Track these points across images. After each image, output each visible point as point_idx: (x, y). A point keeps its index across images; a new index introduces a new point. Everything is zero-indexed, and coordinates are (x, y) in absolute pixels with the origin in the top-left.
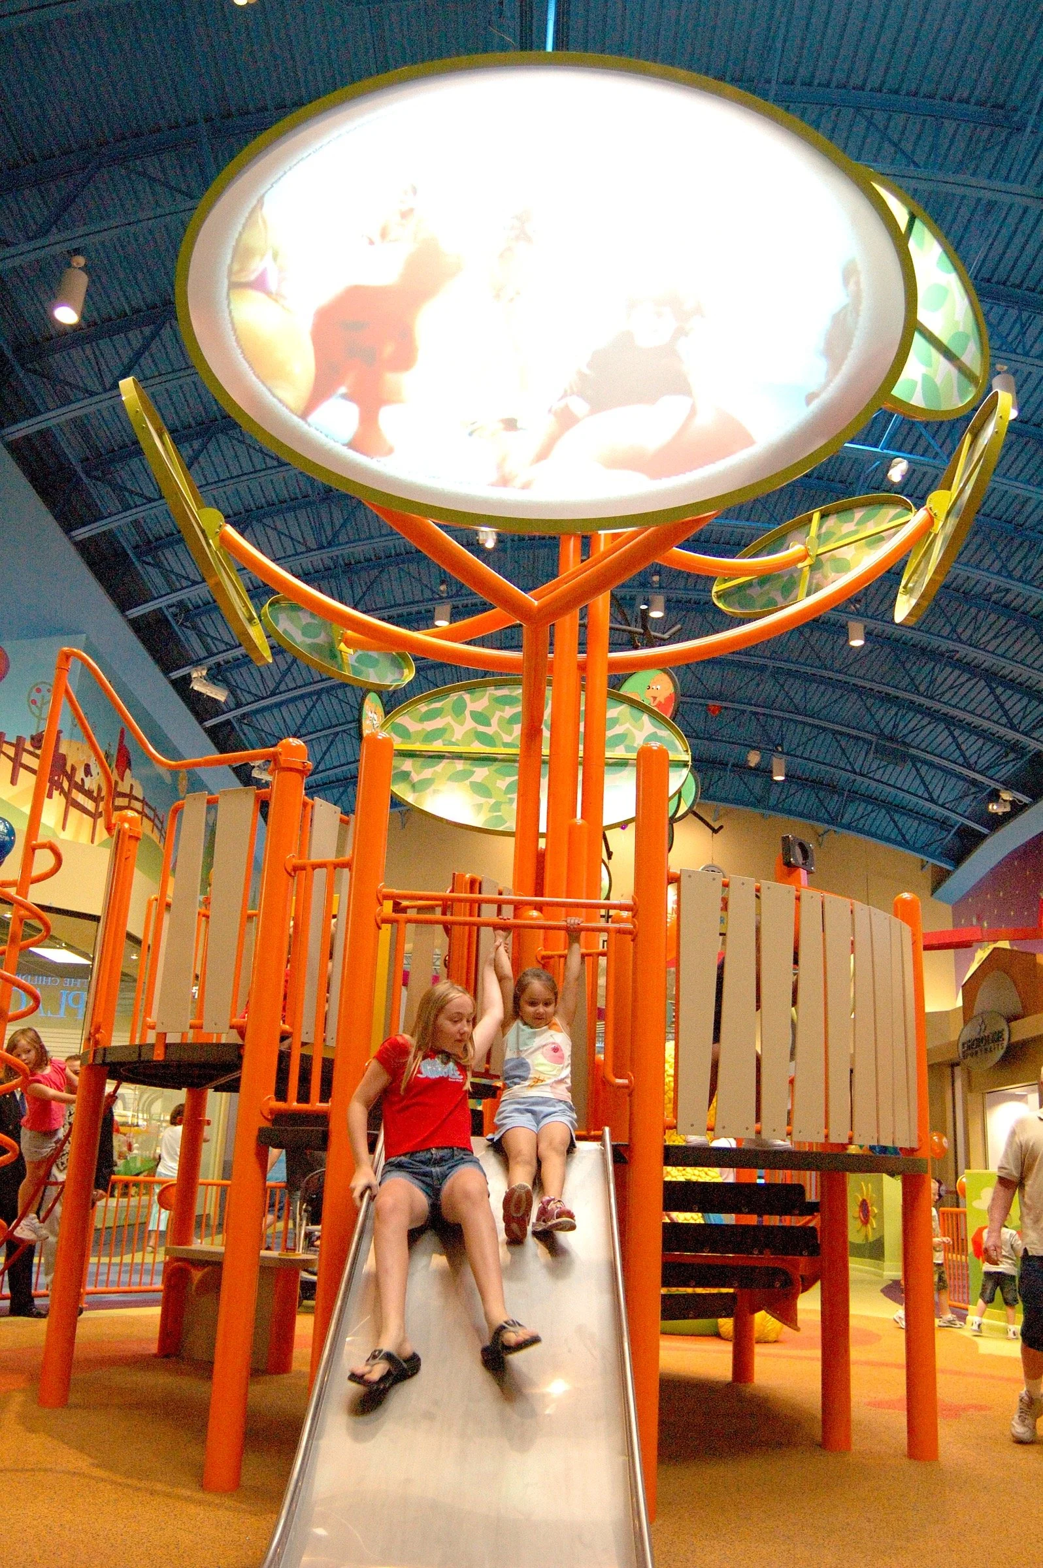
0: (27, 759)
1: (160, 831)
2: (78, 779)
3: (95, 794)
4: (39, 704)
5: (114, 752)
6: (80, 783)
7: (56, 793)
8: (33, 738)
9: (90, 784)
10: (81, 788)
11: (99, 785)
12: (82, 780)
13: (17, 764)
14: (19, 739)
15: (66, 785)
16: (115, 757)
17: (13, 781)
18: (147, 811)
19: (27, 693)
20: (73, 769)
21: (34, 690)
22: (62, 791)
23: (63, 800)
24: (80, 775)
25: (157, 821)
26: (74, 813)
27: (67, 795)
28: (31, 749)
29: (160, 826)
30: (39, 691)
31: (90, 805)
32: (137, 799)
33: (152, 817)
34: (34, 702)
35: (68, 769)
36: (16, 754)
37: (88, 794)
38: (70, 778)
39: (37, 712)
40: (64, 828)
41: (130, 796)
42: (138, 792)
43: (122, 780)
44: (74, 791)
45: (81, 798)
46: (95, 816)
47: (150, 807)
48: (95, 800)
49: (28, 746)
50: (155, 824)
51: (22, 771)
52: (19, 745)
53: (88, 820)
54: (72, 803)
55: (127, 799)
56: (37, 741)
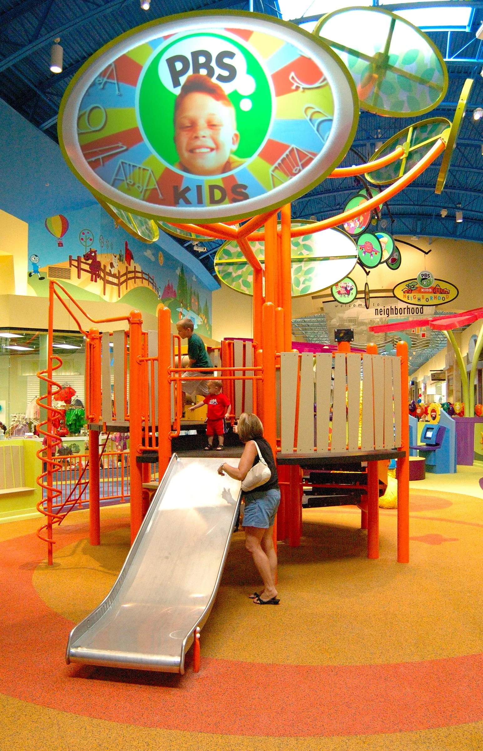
0: (83, 266)
1: (152, 284)
2: (108, 271)
3: (117, 275)
4: (85, 240)
5: (123, 253)
6: (109, 272)
7: (98, 279)
8: (84, 256)
9: (114, 271)
10: (110, 274)
11: (119, 271)
12: (110, 270)
13: (79, 269)
14: (79, 257)
15: (102, 275)
16: (125, 256)
17: (79, 277)
18: (144, 276)
19: (79, 235)
20: (105, 266)
21: (82, 234)
22: (101, 278)
23: (102, 282)
24: (108, 268)
25: (150, 280)
26: (108, 286)
27: (104, 279)
28: (84, 261)
29: (152, 281)
30: (84, 234)
31: (115, 281)
32: (139, 272)
33: (147, 279)
34: (82, 239)
35: (102, 267)
36: (78, 264)
37: (114, 276)
38: (104, 271)
39: (84, 244)
40: (104, 294)
41: (135, 272)
42: (139, 269)
43: (130, 265)
44: (107, 276)
45: (110, 279)
46: (119, 285)
47: (146, 274)
48: (118, 278)
49: (83, 260)
50: (149, 281)
51: (82, 271)
52: (79, 260)
53: (116, 288)
54: (107, 282)
55: (133, 274)
56: (87, 257)
